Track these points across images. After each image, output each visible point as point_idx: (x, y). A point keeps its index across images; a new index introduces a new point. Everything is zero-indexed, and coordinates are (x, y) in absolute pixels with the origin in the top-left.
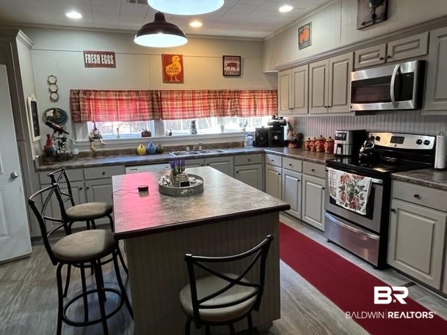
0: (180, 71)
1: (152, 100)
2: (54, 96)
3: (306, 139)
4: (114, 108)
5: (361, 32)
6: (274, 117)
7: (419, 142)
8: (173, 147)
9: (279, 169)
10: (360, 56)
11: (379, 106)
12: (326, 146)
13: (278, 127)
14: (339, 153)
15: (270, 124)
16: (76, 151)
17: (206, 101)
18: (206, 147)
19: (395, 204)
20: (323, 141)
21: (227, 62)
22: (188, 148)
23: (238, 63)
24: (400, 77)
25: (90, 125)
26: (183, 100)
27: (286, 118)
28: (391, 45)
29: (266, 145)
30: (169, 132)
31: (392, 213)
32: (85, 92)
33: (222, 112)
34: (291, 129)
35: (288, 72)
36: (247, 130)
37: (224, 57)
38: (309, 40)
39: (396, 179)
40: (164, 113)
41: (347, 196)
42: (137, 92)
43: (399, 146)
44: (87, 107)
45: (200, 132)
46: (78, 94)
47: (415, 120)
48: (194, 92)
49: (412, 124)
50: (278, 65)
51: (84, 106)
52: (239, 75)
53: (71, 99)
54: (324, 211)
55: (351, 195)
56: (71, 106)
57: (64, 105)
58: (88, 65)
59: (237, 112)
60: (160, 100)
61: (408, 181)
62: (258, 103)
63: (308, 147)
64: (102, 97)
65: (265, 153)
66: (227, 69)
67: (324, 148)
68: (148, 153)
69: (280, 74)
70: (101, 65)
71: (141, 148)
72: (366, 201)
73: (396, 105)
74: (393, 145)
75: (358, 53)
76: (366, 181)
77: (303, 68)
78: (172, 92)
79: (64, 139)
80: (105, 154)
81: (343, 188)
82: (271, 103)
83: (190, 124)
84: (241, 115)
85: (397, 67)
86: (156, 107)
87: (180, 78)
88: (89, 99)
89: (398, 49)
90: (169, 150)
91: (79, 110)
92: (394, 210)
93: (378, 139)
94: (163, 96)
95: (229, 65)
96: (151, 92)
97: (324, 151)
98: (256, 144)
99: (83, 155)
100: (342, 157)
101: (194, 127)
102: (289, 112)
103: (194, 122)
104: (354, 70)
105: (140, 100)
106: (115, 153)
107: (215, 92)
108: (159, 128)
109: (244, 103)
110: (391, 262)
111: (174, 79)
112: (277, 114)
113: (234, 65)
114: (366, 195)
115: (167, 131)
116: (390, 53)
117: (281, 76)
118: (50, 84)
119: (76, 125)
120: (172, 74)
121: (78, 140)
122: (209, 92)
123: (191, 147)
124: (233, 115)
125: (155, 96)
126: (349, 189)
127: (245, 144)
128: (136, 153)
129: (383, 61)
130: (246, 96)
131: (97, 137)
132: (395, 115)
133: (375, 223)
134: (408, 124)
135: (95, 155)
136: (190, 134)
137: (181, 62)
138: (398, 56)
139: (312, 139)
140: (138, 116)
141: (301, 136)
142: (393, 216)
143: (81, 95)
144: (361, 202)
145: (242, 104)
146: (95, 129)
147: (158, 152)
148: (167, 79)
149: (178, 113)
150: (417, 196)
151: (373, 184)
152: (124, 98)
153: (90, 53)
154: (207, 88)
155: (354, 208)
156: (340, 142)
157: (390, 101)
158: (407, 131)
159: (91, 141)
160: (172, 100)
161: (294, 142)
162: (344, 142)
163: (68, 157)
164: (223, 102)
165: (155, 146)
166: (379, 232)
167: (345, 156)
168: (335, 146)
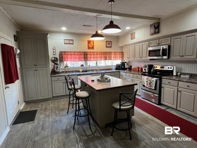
0: (93, 45)
1: (84, 55)
2: (54, 53)
3: (133, 67)
4: (73, 57)
5: (151, 36)
6: (122, 61)
7: (169, 68)
8: (90, 70)
9: (125, 77)
10: (151, 43)
11: (155, 58)
12: (140, 69)
13: (123, 64)
14: (145, 71)
15: (121, 63)
16: (61, 71)
17: (101, 55)
18: (100, 70)
19: (163, 85)
20: (139, 68)
21: (107, 43)
22: (95, 70)
23: (111, 43)
24: (163, 49)
25: (65, 62)
26: (97, 55)
27: (126, 61)
28: (160, 40)
29: (120, 70)
30: (89, 65)
31: (162, 88)
32: (64, 52)
33: (106, 59)
34: (127, 64)
35: (127, 46)
36: (113, 65)
37: (106, 41)
38: (134, 37)
39: (163, 78)
40: (88, 59)
41: (148, 84)
42: (80, 52)
43: (163, 69)
44: (64, 57)
45: (99, 65)
46: (62, 53)
47: (167, 62)
48: (97, 52)
49: (166, 63)
50: (123, 44)
51: (64, 56)
52: (111, 47)
53: (60, 54)
54: (141, 89)
55: (150, 83)
56: (60, 56)
57: (57, 56)
58: (65, 44)
59: (110, 59)
60: (87, 55)
61: (167, 79)
62: (117, 56)
63: (134, 70)
64: (69, 54)
65: (120, 72)
66: (107, 45)
67: (139, 70)
68: (83, 72)
69: (124, 47)
70: (69, 44)
71: (81, 70)
72: (154, 85)
73: (162, 57)
74: (161, 69)
75: (150, 42)
76: (154, 79)
77: (132, 45)
78: (90, 52)
79: (57, 67)
80: (69, 72)
81: (147, 82)
82: (121, 56)
83: (96, 63)
84: (112, 60)
85: (162, 47)
86: (86, 57)
87: (93, 48)
88: (65, 54)
89: (162, 42)
90: (89, 71)
91: (62, 58)
92: (162, 87)
93: (156, 67)
94: (88, 53)
95: (108, 44)
96: (84, 52)
97: (139, 71)
98: (116, 69)
99: (63, 72)
100: (145, 72)
101: (97, 63)
102: (128, 59)
103: (97, 62)
104: (149, 47)
105: (81, 55)
106: (72, 72)
107: (104, 52)
108: (86, 64)
109: (113, 56)
110: (162, 102)
111: (91, 48)
112: (123, 60)
113: (110, 44)
114: (154, 83)
115: (88, 64)
116: (160, 43)
117: (125, 48)
118: (53, 49)
119: (61, 62)
120: (91, 47)
121: (61, 67)
122: (102, 52)
123: (96, 70)
124: (109, 60)
125: (85, 54)
126: (149, 82)
127: (113, 69)
128: (79, 71)
129: (158, 45)
130: (113, 54)
131: (67, 66)
132: (161, 60)
133: (157, 91)
134: (165, 63)
135: (66, 72)
136: (95, 66)
137: (93, 43)
138: (162, 44)
139: (135, 67)
140: (80, 59)
141: (131, 67)
142: (162, 89)
143: (63, 53)
144: (153, 85)
145: (112, 56)
146: (67, 64)
147: (86, 71)
148: (89, 48)
149: (92, 59)
150: (169, 83)
151: (156, 80)
152: (76, 54)
153: (66, 40)
154: (101, 51)
155: (151, 87)
156: (145, 68)
157: (160, 56)
158: (165, 65)
159: (65, 67)
160: (90, 55)
161: (129, 68)
162: (146, 68)
163: (58, 73)
164: (106, 56)
165: (85, 69)
166: (158, 93)
167: (147, 72)
168: (143, 69)
